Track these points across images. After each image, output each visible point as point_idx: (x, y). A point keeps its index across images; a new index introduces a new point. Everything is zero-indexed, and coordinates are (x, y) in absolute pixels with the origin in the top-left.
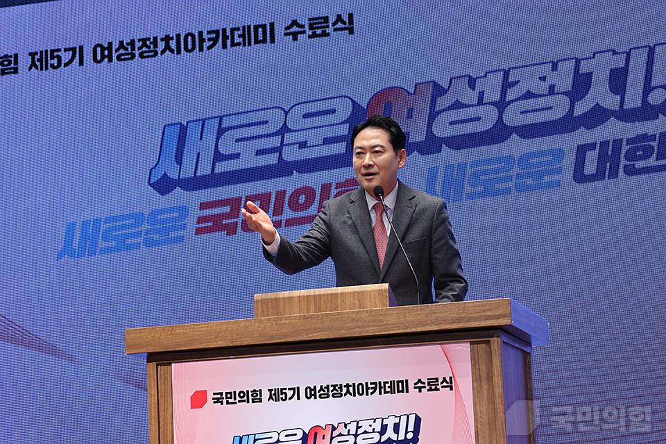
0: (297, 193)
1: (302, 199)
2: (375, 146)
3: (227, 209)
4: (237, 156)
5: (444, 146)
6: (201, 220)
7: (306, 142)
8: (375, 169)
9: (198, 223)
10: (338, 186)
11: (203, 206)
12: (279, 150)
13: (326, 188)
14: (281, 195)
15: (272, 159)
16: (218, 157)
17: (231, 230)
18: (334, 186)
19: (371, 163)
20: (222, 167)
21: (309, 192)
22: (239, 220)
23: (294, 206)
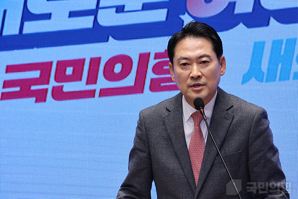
0: (112, 61)
1: (118, 68)
2: (202, 57)
3: (36, 74)
4: (48, 16)
5: (272, 20)
6: (7, 84)
7: (124, 6)
8: (203, 81)
9: (4, 87)
10: (157, 56)
11: (10, 69)
12: (94, 13)
13: (144, 58)
14: (95, 62)
15: (87, 22)
16: (27, 16)
17: (41, 97)
18: (152, 56)
19: (200, 74)
20: (31, 27)
21: (125, 60)
22: (50, 87)
23: (110, 75)
